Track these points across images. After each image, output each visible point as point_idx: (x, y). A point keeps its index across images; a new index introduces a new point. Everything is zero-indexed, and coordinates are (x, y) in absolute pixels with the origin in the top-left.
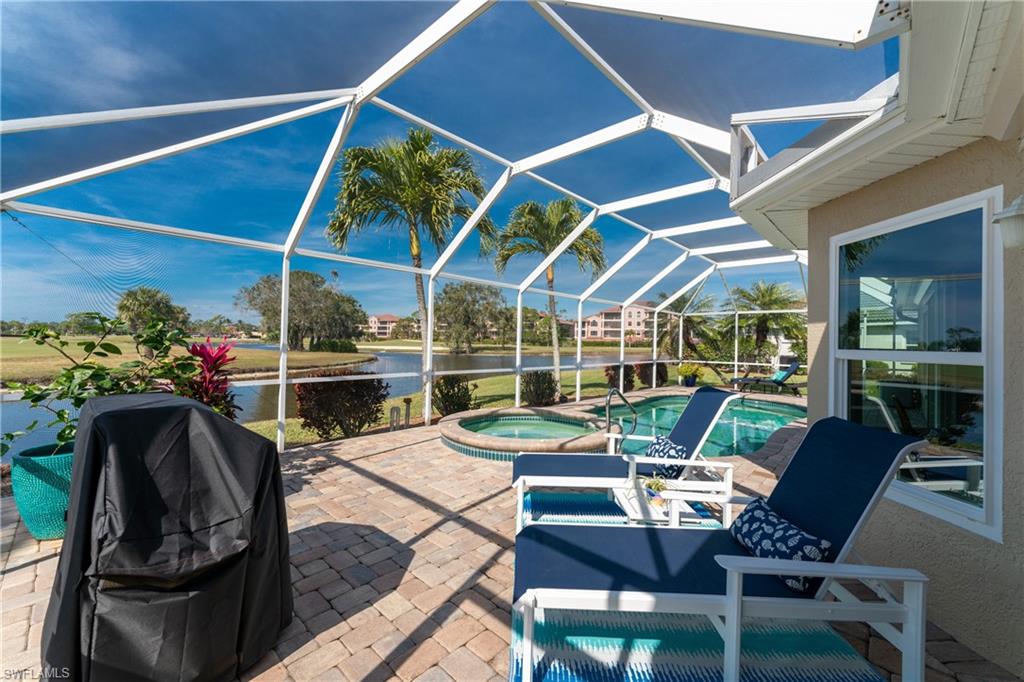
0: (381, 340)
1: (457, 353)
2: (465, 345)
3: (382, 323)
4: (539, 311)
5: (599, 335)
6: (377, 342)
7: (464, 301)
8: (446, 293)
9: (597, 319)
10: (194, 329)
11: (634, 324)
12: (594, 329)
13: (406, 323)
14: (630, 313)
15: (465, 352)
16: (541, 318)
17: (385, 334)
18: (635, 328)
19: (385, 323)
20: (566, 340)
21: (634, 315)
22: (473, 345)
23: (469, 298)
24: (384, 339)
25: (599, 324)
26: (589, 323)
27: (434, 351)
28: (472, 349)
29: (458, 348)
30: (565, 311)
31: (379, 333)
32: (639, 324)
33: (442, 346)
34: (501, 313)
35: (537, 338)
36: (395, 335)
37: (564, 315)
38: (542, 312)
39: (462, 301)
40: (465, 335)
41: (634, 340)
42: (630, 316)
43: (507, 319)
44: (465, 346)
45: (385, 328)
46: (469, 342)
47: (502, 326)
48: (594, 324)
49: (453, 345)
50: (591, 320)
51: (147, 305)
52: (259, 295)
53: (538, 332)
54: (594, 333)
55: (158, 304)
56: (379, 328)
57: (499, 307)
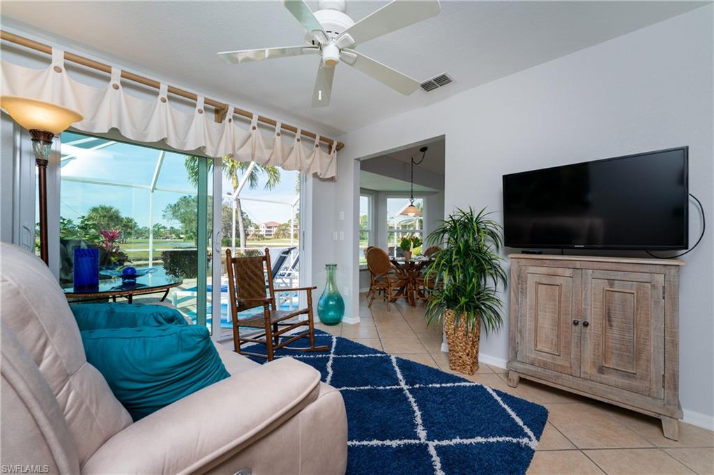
0: (268, 239)
3: (268, 227)
10: (142, 233)
13: (284, 227)
17: (271, 235)
19: (271, 227)
24: (270, 239)
31: (267, 235)
36: (277, 236)
45: (271, 231)
51: (105, 216)
52: (179, 209)
55: (112, 216)
56: (266, 231)
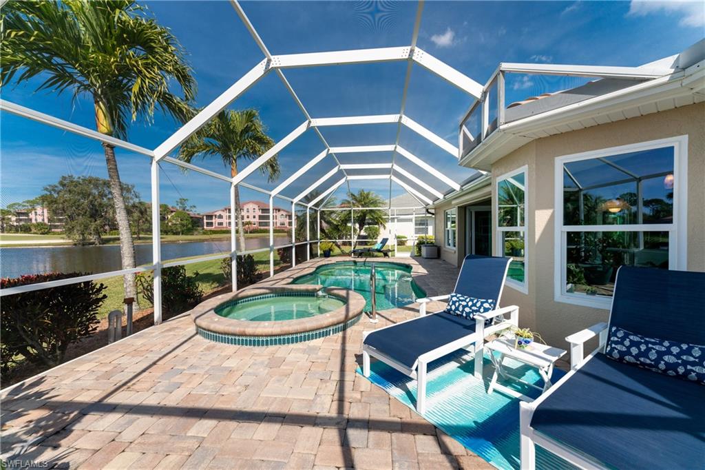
1: (83, 245)
4: (170, 206)
5: (224, 225)
7: (89, 195)
8: (64, 185)
9: (222, 213)
11: (251, 216)
12: (220, 221)
14: (248, 209)
15: (93, 243)
16: (172, 212)
18: (252, 220)
20: (196, 230)
21: (251, 211)
22: (103, 237)
23: (95, 192)
25: (224, 217)
26: (216, 216)
28: (102, 240)
29: (84, 239)
30: (195, 207)
32: (254, 217)
33: (63, 238)
34: (134, 206)
35: (169, 228)
37: (194, 209)
38: (172, 207)
39: (86, 195)
40: (92, 227)
41: (251, 229)
42: (248, 212)
43: (141, 213)
44: (93, 238)
46: (98, 234)
47: (136, 218)
48: (220, 217)
49: (78, 237)
50: (218, 214)
53: (170, 224)
54: (221, 224)
57: (132, 202)
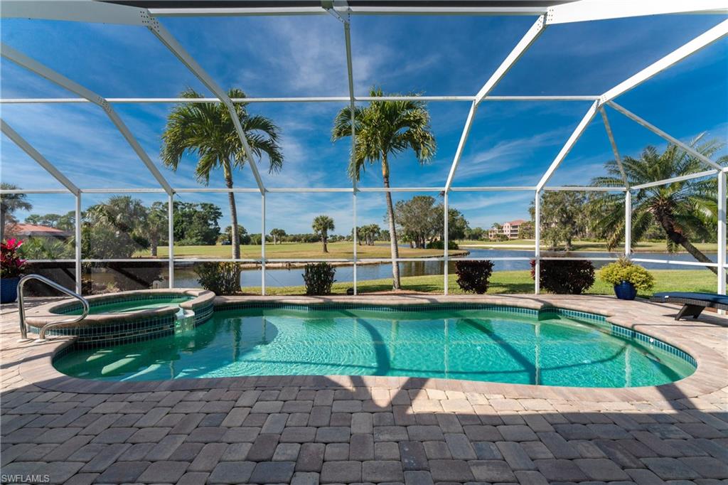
0: (512, 240)
2: (564, 243)
3: (514, 227)
6: (509, 241)
7: (560, 203)
17: (515, 235)
19: (516, 227)
24: (514, 240)
27: (541, 249)
31: (511, 235)
36: (522, 236)
39: (558, 203)
45: (516, 231)
46: (569, 241)
56: (512, 231)
